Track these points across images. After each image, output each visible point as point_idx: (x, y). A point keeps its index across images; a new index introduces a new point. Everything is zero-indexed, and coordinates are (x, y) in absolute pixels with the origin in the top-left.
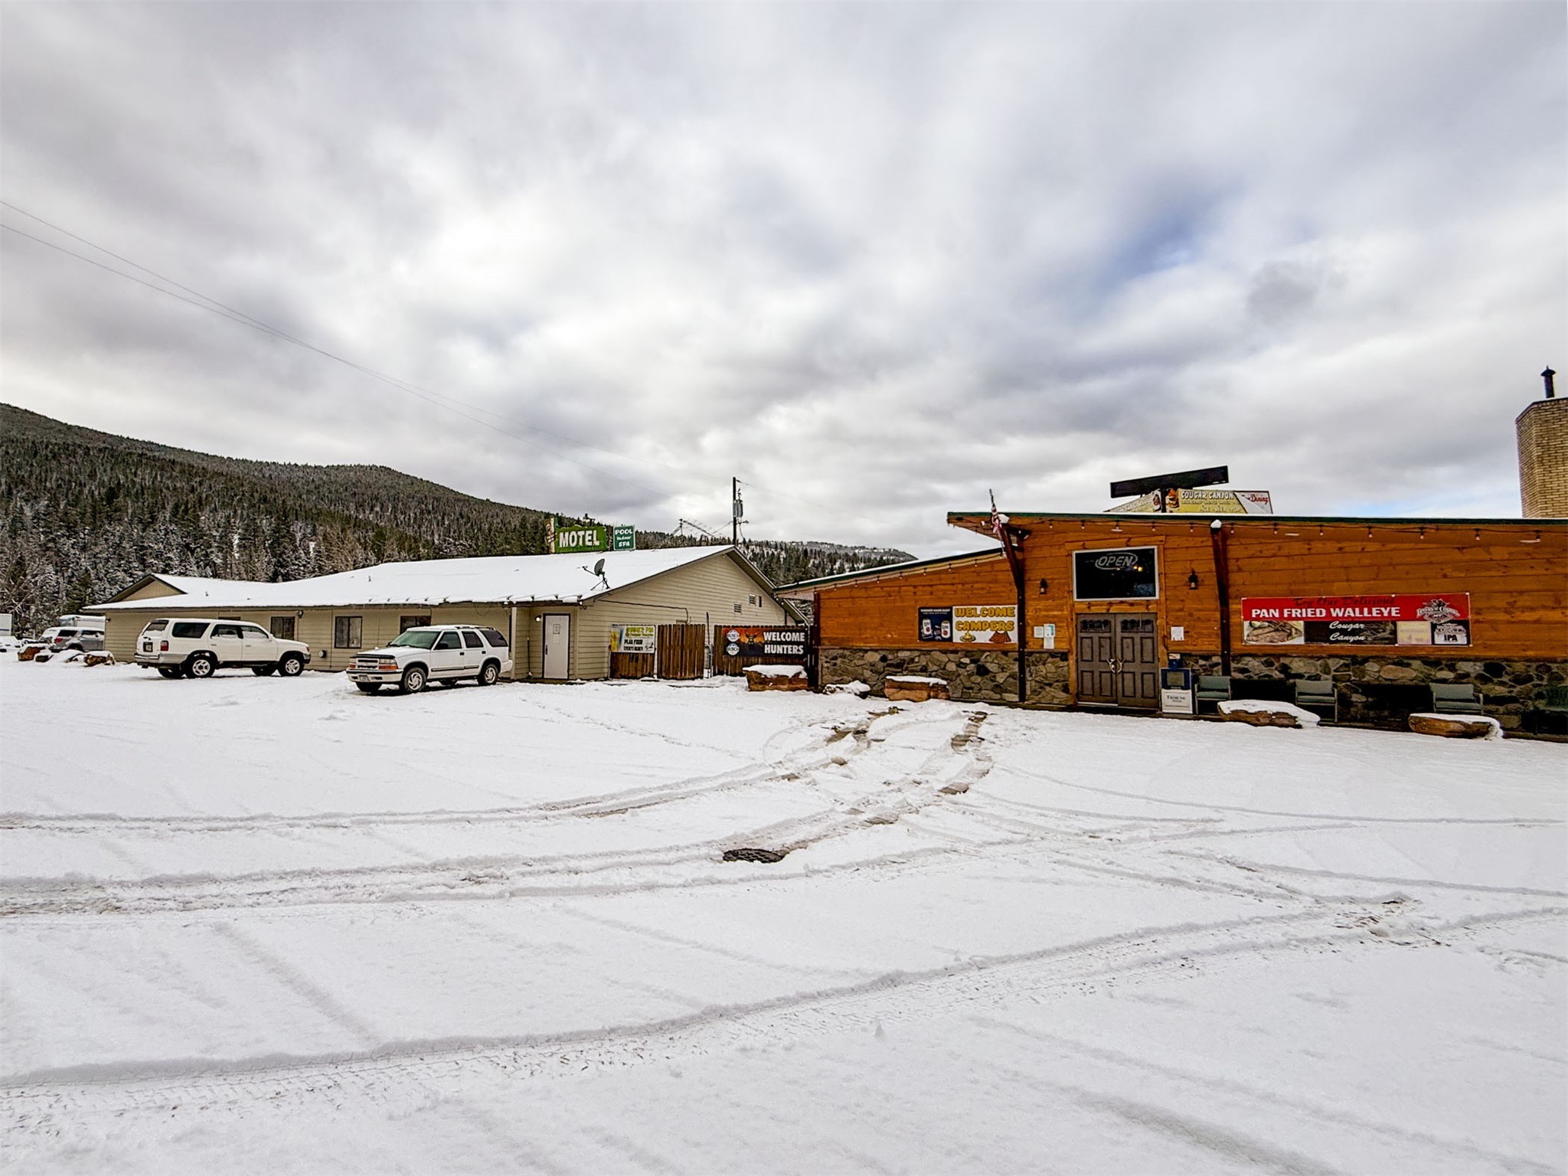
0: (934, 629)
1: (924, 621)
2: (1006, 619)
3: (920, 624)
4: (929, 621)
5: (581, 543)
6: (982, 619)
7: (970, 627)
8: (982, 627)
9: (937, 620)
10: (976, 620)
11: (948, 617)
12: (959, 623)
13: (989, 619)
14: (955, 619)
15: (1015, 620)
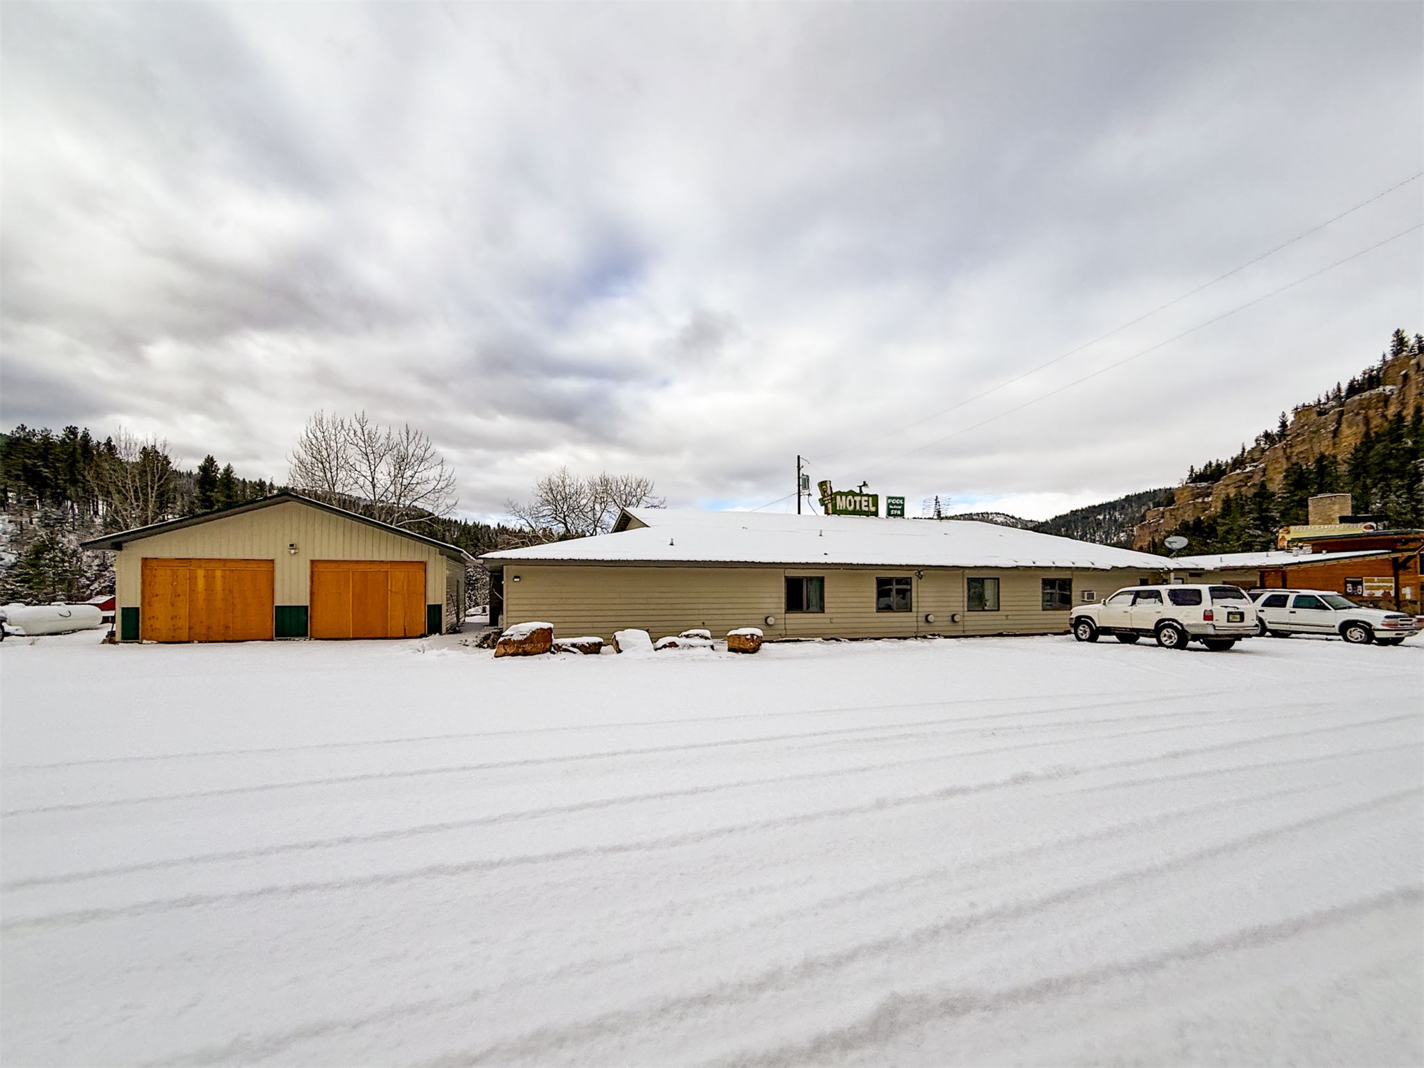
0: (1353, 589)
1: (1348, 585)
2: (1389, 584)
3: (1346, 587)
4: (1350, 585)
5: (858, 508)
6: (1378, 584)
7: (1371, 588)
8: (1378, 588)
9: (1355, 584)
10: (1375, 584)
11: (1361, 583)
12: (1366, 586)
13: (1381, 584)
14: (1364, 584)
15: (1393, 585)
